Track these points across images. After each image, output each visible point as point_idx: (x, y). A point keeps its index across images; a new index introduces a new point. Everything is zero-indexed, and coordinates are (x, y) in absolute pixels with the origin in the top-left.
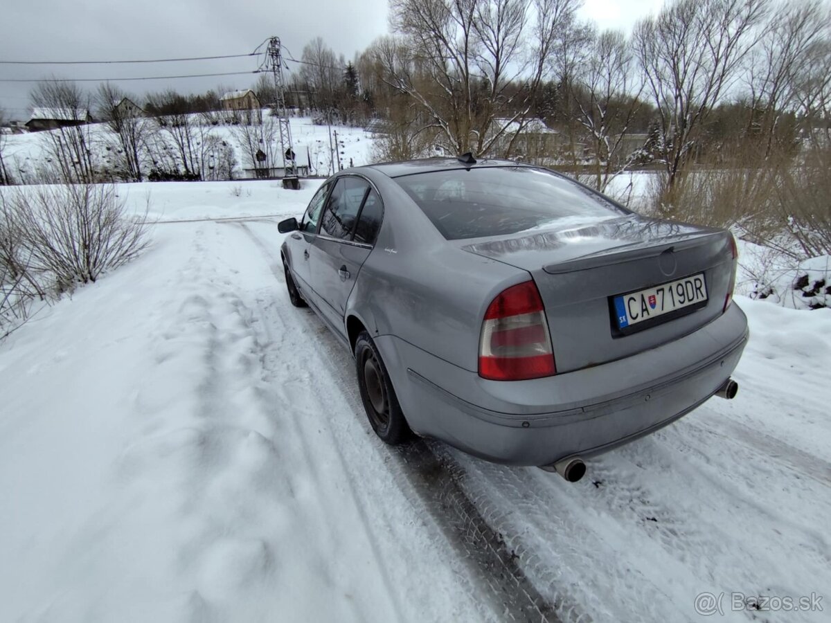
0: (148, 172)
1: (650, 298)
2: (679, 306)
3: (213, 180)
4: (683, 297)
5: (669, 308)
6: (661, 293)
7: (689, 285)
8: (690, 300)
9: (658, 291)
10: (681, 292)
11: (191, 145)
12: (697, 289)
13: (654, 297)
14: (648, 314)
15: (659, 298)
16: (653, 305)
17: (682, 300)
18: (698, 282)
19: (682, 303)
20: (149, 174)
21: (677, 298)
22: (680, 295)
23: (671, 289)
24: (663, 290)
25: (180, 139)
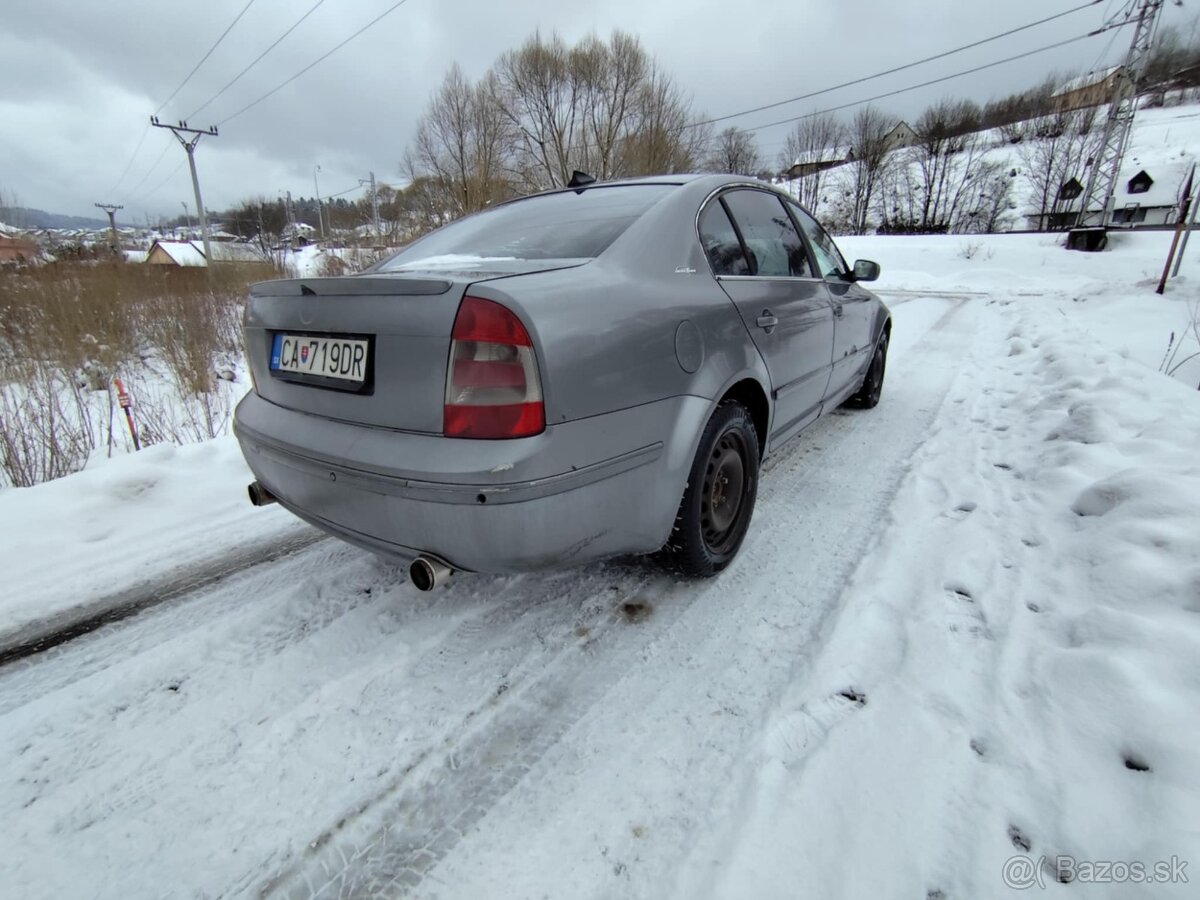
0: (878, 222)
1: (303, 348)
2: (328, 373)
3: (958, 233)
4: (335, 363)
5: (317, 370)
6: (314, 346)
7: (347, 350)
8: (342, 372)
9: (312, 343)
10: (335, 357)
11: (945, 181)
12: (356, 360)
13: (307, 348)
14: (297, 366)
15: (311, 351)
16: (304, 359)
17: (334, 368)
18: (359, 351)
19: (333, 371)
20: (878, 226)
21: (329, 362)
22: (334, 360)
23: (325, 347)
24: (316, 343)
25: (932, 172)
